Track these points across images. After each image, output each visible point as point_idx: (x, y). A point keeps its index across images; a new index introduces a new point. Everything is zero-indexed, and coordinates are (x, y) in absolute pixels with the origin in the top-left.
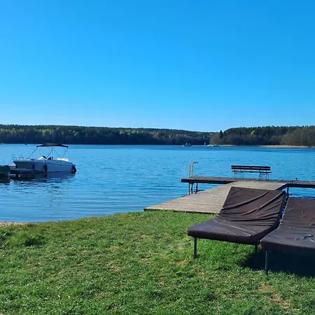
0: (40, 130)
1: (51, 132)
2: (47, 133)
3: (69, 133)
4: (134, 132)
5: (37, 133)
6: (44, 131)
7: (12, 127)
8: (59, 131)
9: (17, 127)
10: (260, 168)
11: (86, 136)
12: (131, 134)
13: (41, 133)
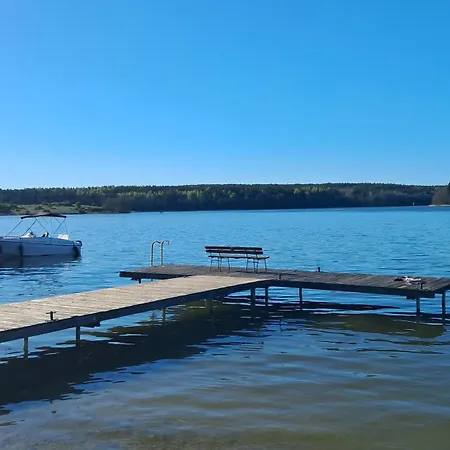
0: (184, 192)
1: (198, 194)
2: (194, 195)
3: (222, 194)
4: (315, 189)
5: (181, 196)
6: (189, 193)
7: (148, 189)
8: (209, 192)
9: (155, 189)
10: (245, 250)
11: (246, 197)
12: (311, 194)
13: (186, 196)
